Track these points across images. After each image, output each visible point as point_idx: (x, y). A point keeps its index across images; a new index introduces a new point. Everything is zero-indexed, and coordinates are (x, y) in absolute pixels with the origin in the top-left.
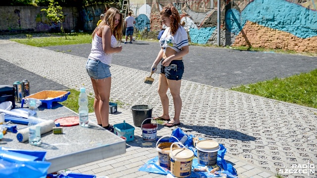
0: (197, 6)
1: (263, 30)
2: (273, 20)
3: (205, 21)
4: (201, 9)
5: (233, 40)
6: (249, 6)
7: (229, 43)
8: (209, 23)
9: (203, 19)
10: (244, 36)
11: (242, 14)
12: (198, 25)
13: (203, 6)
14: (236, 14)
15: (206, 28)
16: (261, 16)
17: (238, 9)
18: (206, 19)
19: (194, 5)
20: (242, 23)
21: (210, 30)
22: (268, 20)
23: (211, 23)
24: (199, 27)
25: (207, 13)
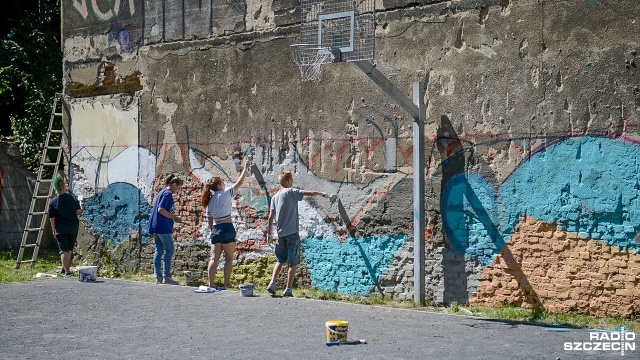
0: (334, 158)
1: (583, 251)
2: (618, 216)
3: (363, 214)
4: (350, 170)
5: (472, 281)
6: (529, 168)
7: (457, 293)
8: (382, 222)
9: (358, 206)
10: (514, 269)
11: (505, 192)
12: (339, 228)
13: (357, 162)
14: (481, 190)
15: (368, 238)
16: (573, 203)
17: (489, 177)
18: (368, 207)
19: (324, 155)
20: (504, 226)
21: (384, 246)
22: (598, 217)
23: (389, 222)
24: (341, 233)
25: (374, 187)
